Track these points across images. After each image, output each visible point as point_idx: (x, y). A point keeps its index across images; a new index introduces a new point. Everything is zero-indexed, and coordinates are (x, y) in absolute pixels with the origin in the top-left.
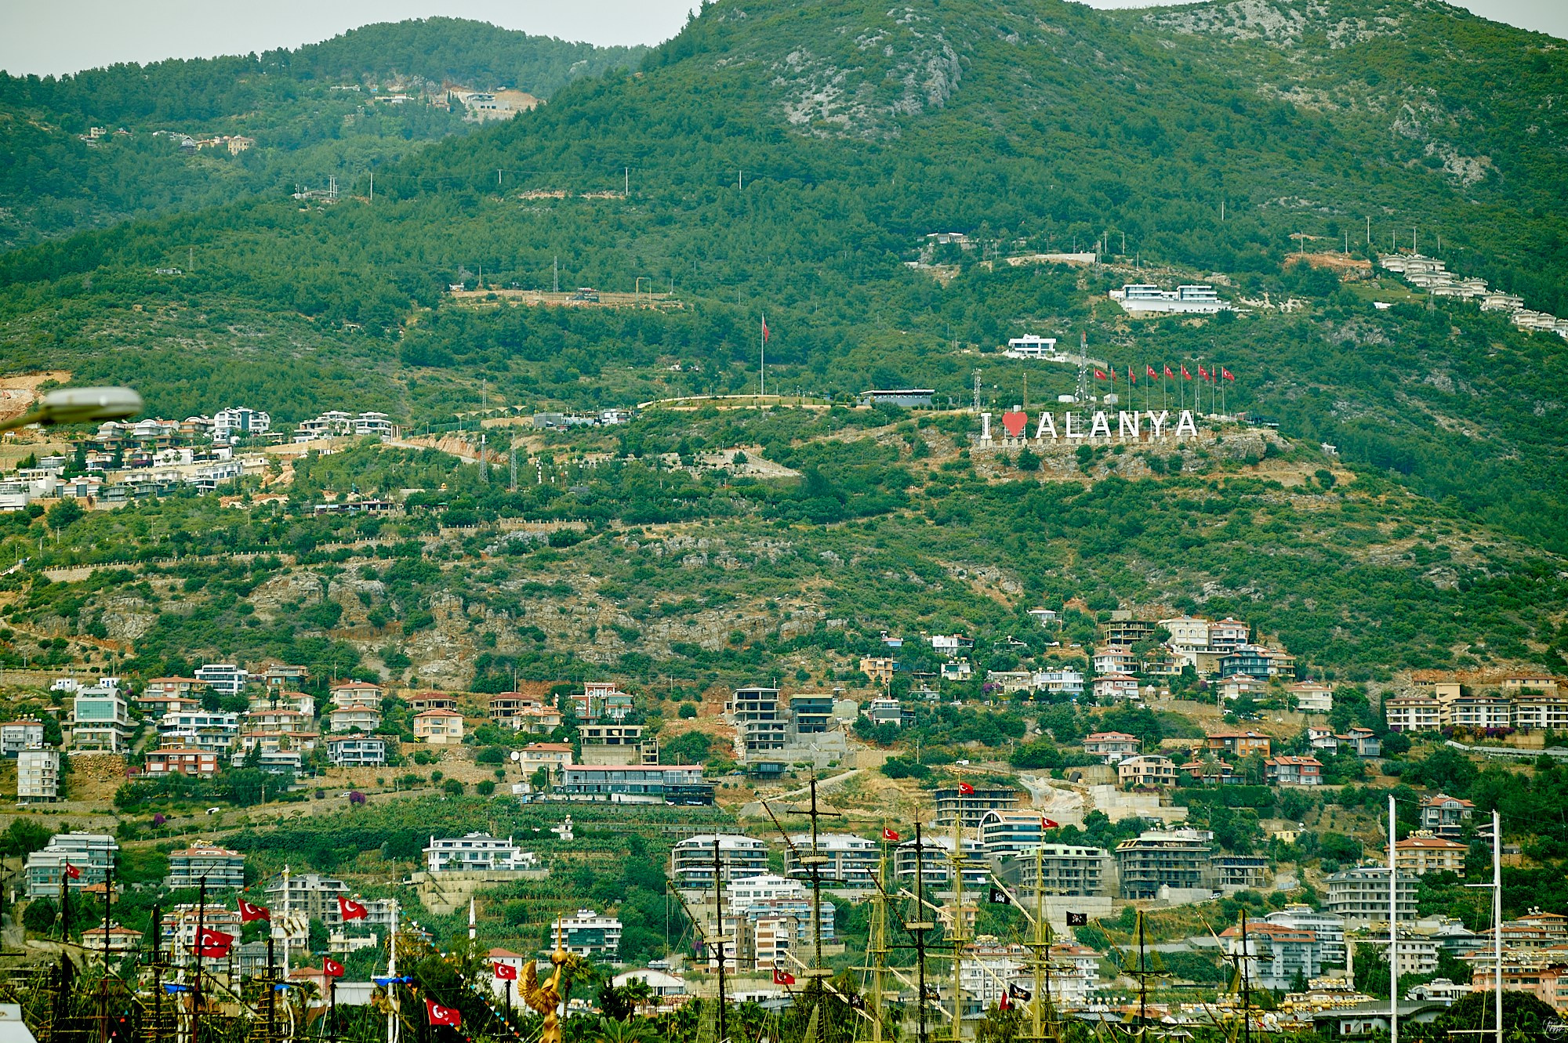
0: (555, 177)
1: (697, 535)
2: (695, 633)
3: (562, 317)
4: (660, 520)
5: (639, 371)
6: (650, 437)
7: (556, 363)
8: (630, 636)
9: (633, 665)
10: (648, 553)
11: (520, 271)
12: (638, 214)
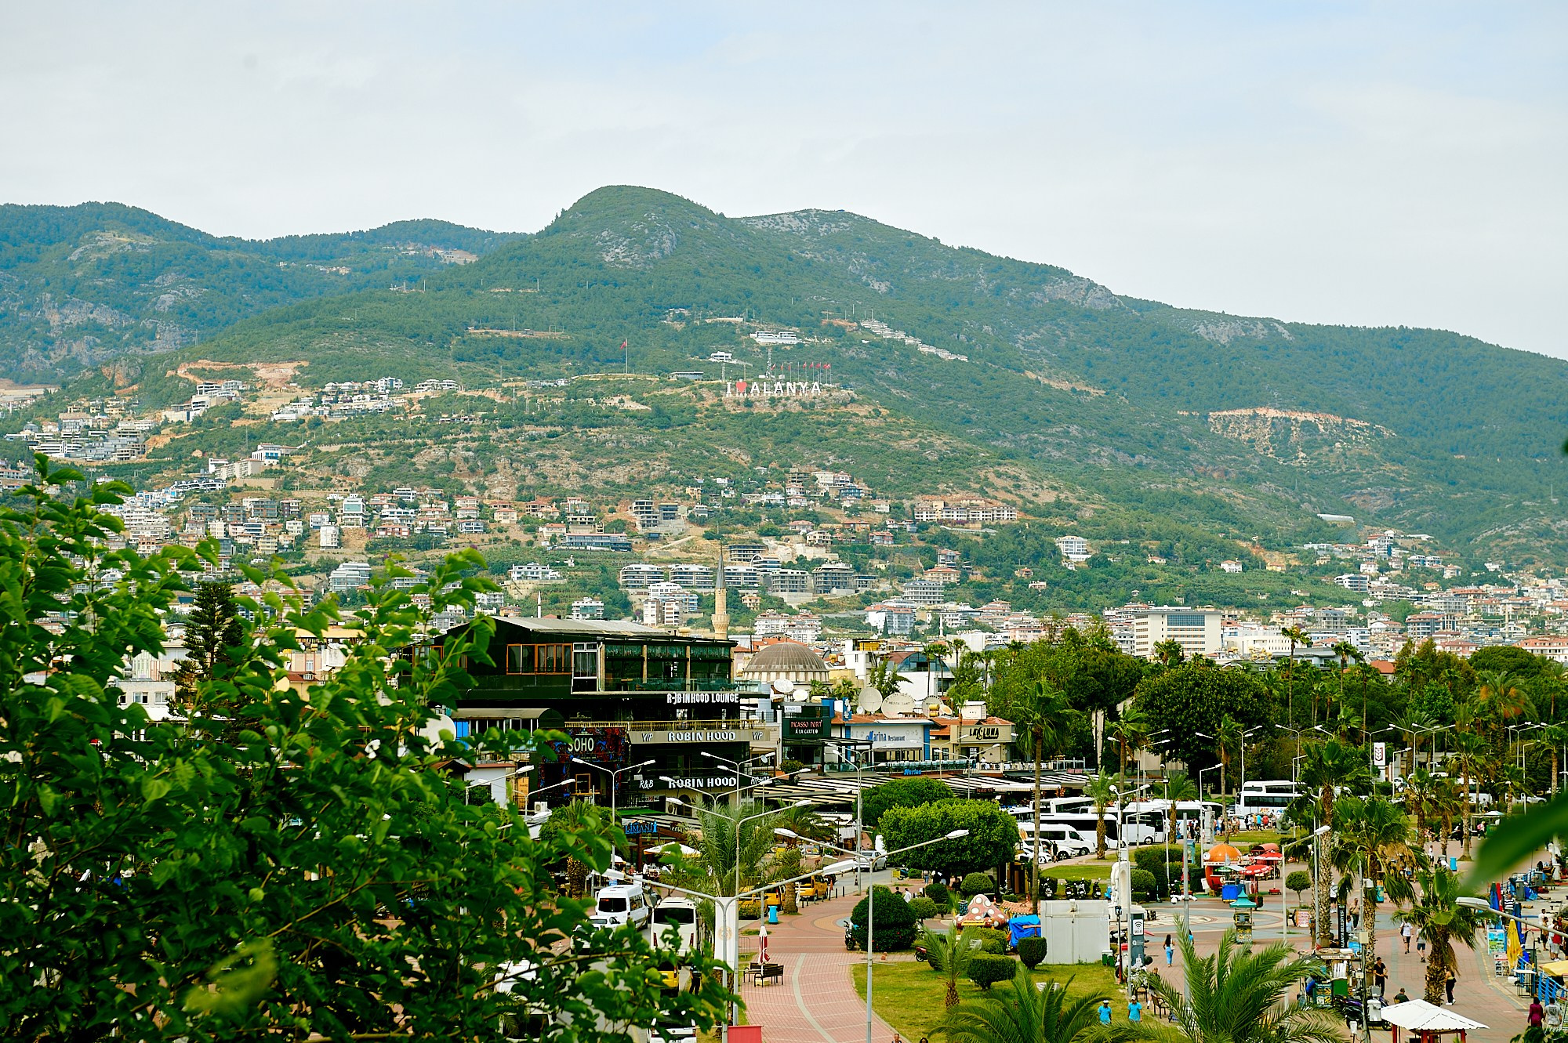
0: (506, 283)
1: (611, 433)
2: (613, 476)
3: (519, 342)
4: (595, 427)
5: (554, 365)
6: (580, 391)
7: (519, 361)
8: (585, 477)
9: (587, 490)
10: (590, 441)
11: (497, 322)
12: (544, 299)
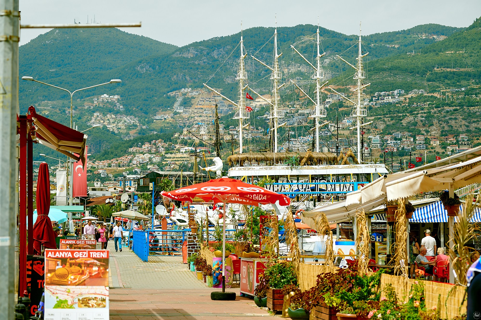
0: (452, 49)
1: (479, 109)
2: (479, 126)
3: (454, 73)
4: (472, 106)
5: (467, 82)
6: (470, 92)
7: (453, 81)
8: (467, 126)
9: (468, 131)
10: (470, 112)
11: (446, 65)
12: (466, 55)
